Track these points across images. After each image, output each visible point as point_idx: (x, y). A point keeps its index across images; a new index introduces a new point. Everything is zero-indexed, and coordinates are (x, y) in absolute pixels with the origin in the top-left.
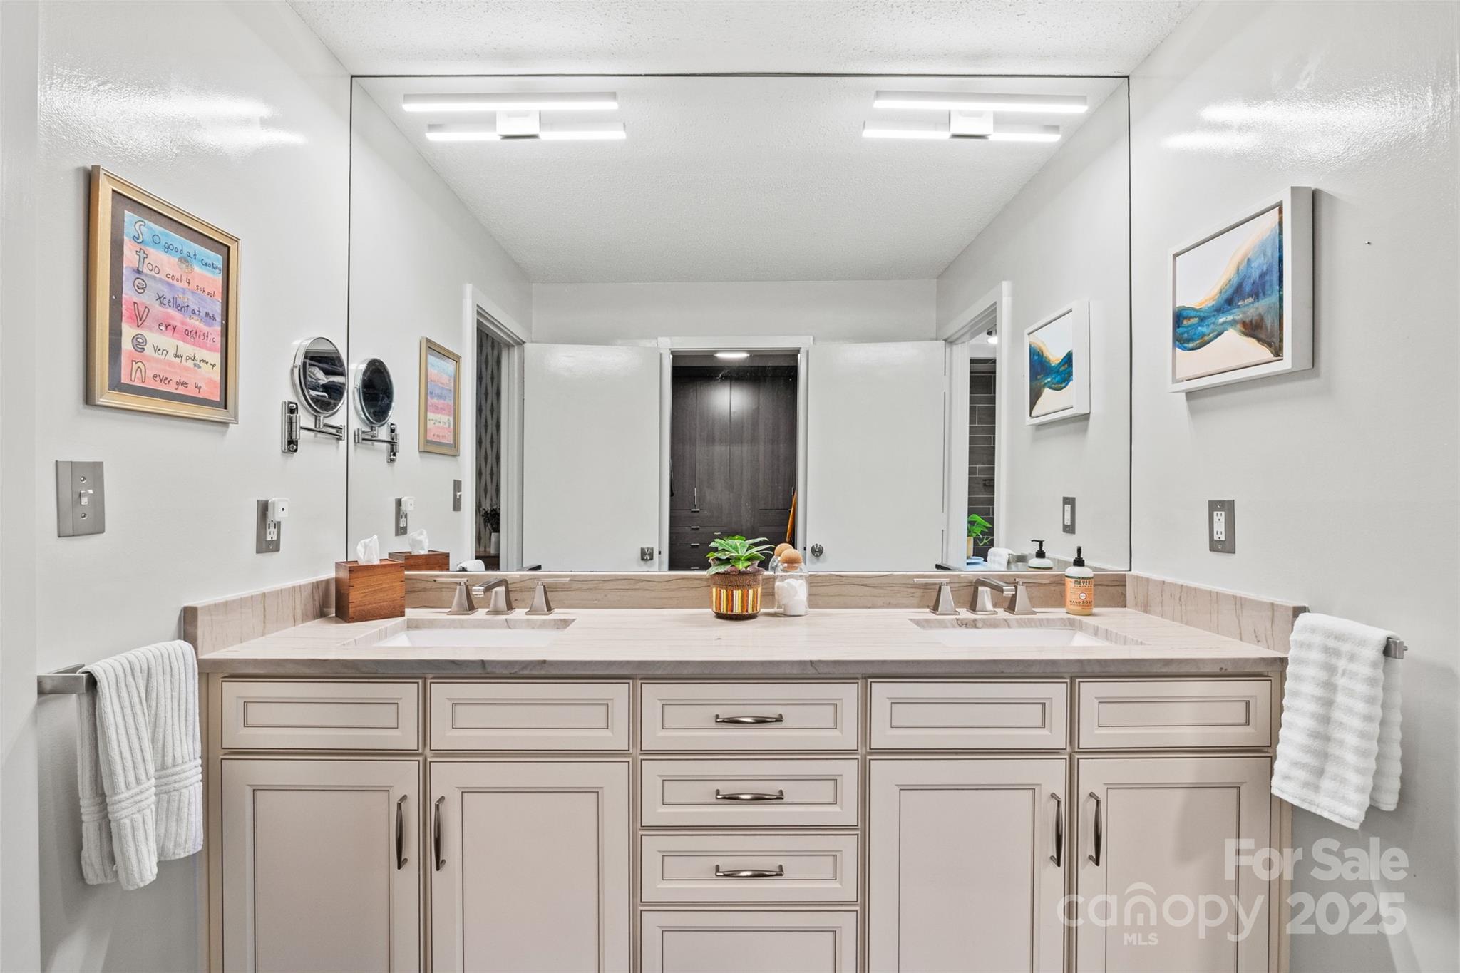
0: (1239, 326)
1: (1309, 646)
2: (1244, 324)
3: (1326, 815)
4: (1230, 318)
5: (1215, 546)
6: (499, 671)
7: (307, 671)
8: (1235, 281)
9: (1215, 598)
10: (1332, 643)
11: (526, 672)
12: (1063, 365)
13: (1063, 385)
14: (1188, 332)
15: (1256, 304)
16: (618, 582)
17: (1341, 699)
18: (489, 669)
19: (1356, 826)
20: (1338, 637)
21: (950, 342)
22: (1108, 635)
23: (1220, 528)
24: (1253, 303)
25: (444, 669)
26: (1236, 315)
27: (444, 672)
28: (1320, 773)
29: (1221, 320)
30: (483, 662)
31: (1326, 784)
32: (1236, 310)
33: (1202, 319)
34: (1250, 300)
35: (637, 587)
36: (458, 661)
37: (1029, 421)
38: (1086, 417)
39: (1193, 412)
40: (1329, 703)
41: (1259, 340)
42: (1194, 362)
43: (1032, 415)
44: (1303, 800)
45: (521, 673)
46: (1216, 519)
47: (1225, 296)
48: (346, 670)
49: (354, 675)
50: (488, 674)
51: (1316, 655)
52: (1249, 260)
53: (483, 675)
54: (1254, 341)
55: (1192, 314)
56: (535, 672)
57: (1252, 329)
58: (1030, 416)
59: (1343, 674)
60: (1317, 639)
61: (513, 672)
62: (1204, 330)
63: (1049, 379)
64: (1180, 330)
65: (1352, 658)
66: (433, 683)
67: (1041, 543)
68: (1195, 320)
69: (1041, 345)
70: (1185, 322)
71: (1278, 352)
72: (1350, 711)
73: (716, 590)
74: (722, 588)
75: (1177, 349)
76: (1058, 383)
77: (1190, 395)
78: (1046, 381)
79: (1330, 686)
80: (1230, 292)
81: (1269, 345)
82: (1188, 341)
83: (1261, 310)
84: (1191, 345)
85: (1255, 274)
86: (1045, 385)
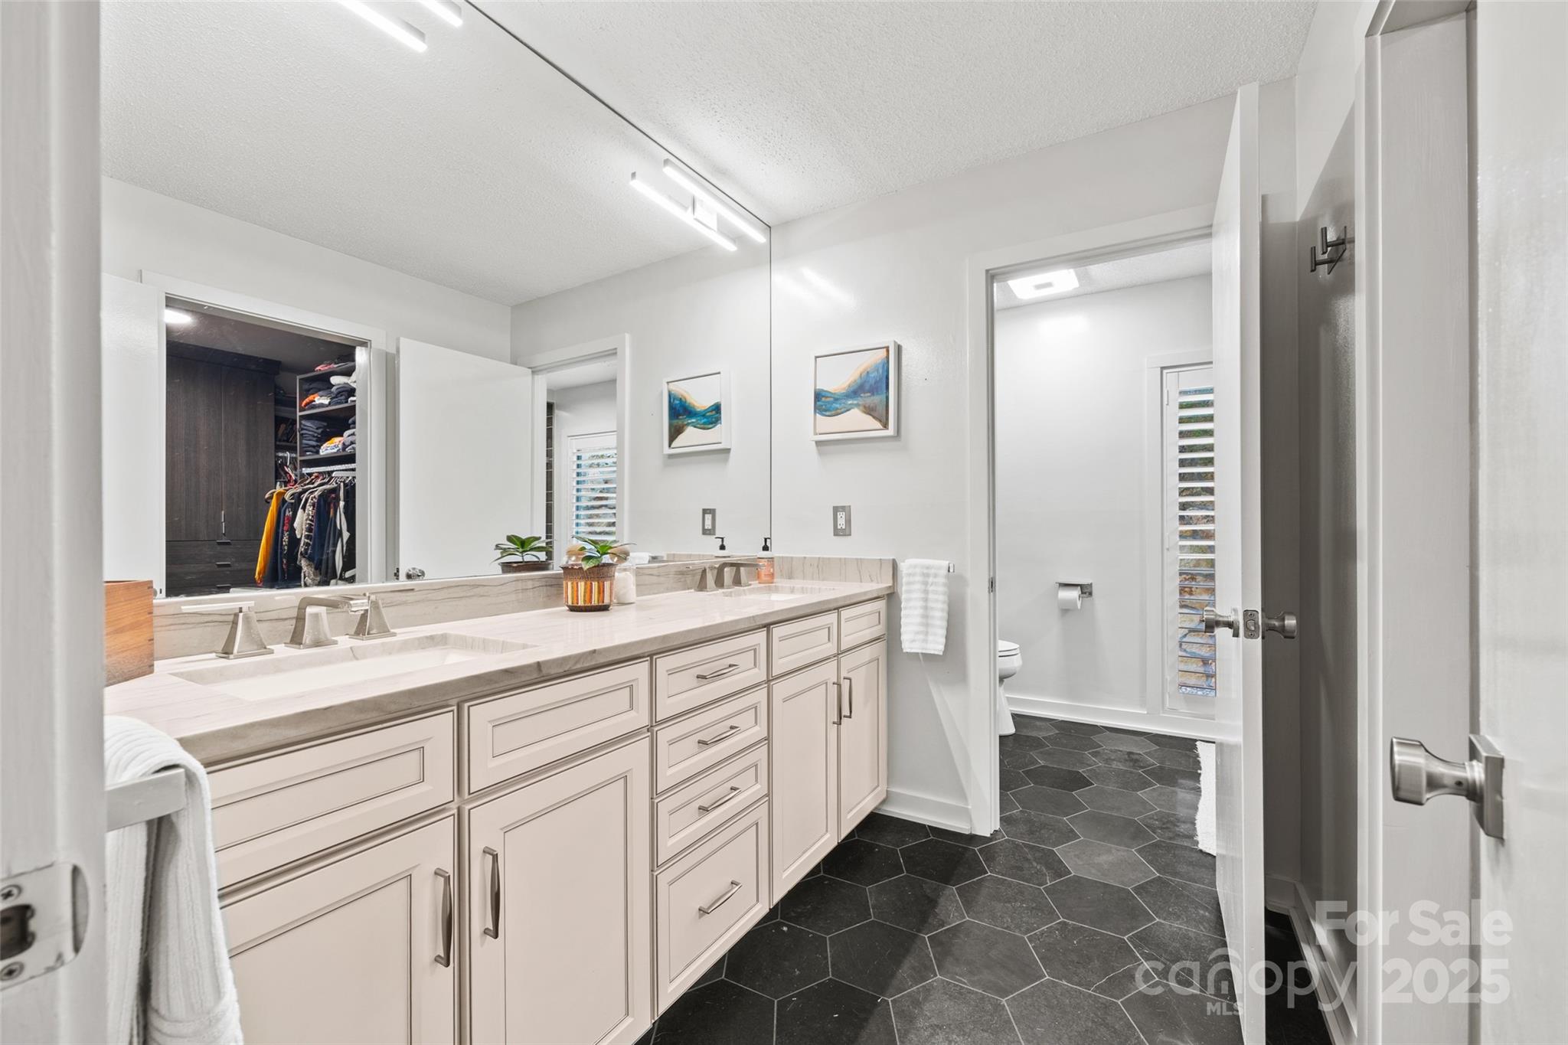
0: (861, 408)
1: (914, 575)
2: (865, 407)
3: (932, 652)
4: (855, 402)
5: (837, 532)
6: (554, 671)
7: (292, 733)
8: (859, 381)
9: (843, 562)
10: (925, 571)
11: (579, 666)
12: (711, 411)
13: (710, 426)
14: (826, 405)
15: (872, 398)
16: (451, 590)
17: (931, 596)
18: (545, 671)
19: (941, 653)
20: (928, 568)
21: (535, 371)
22: (803, 590)
23: (841, 523)
24: (870, 396)
25: (496, 682)
26: (860, 401)
27: (497, 685)
28: (927, 633)
29: (850, 402)
30: (539, 664)
31: (930, 638)
32: (859, 398)
33: (836, 400)
34: (869, 394)
35: (472, 594)
36: (513, 668)
37: (667, 451)
38: (728, 451)
39: (820, 453)
40: (926, 600)
41: (874, 417)
42: (828, 423)
43: (672, 446)
44: (923, 649)
45: (575, 668)
46: (839, 517)
47: (852, 389)
48: (362, 716)
49: (378, 719)
50: (543, 676)
51: (918, 578)
52: (868, 372)
53: (539, 680)
54: (871, 417)
55: (829, 395)
56: (587, 665)
57: (869, 411)
58: (670, 446)
59: (932, 584)
60: (918, 570)
61: (566, 669)
62: (838, 406)
63: (694, 420)
64: (818, 403)
65: (936, 576)
66: (472, 706)
67: (722, 539)
68: (832, 399)
69: (685, 395)
70: (823, 399)
71: (886, 426)
72: (937, 601)
73: (572, 583)
74: (593, 581)
75: (817, 415)
76: (704, 423)
77: (818, 443)
78: (689, 421)
79: (926, 592)
80: (856, 387)
81: (880, 421)
82: (826, 411)
83: (875, 401)
84: (828, 413)
85: (872, 382)
86: (688, 424)
